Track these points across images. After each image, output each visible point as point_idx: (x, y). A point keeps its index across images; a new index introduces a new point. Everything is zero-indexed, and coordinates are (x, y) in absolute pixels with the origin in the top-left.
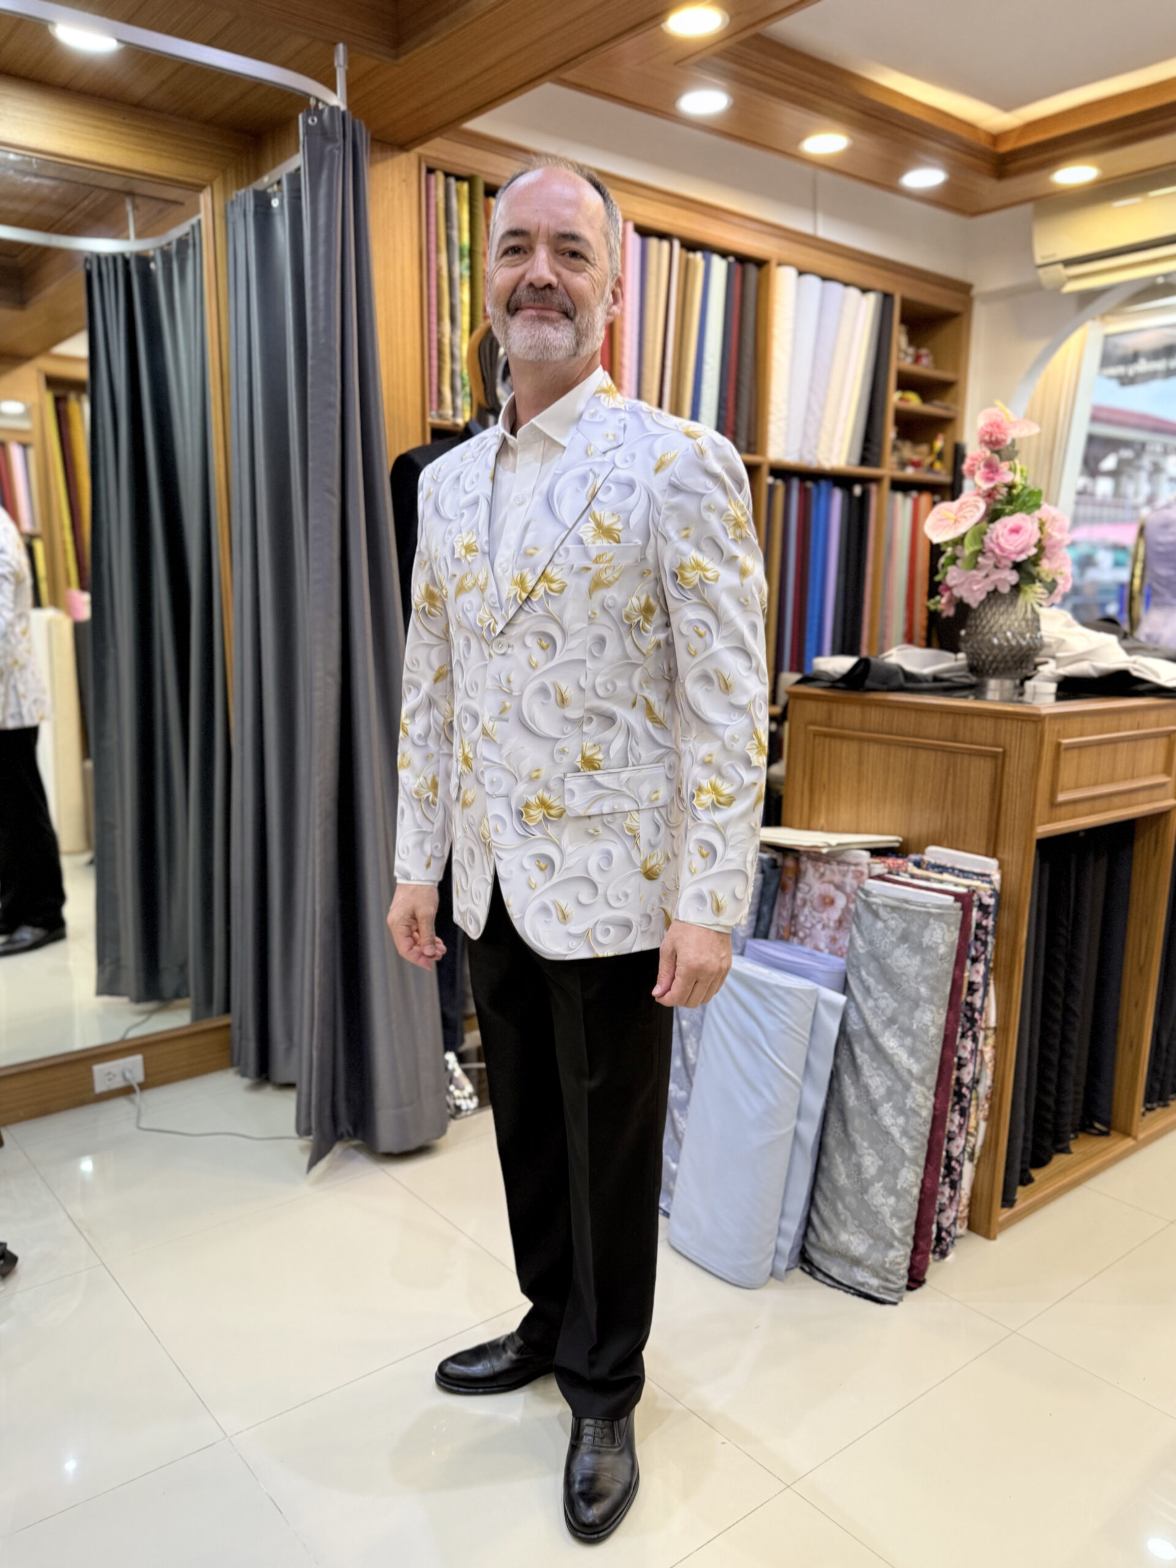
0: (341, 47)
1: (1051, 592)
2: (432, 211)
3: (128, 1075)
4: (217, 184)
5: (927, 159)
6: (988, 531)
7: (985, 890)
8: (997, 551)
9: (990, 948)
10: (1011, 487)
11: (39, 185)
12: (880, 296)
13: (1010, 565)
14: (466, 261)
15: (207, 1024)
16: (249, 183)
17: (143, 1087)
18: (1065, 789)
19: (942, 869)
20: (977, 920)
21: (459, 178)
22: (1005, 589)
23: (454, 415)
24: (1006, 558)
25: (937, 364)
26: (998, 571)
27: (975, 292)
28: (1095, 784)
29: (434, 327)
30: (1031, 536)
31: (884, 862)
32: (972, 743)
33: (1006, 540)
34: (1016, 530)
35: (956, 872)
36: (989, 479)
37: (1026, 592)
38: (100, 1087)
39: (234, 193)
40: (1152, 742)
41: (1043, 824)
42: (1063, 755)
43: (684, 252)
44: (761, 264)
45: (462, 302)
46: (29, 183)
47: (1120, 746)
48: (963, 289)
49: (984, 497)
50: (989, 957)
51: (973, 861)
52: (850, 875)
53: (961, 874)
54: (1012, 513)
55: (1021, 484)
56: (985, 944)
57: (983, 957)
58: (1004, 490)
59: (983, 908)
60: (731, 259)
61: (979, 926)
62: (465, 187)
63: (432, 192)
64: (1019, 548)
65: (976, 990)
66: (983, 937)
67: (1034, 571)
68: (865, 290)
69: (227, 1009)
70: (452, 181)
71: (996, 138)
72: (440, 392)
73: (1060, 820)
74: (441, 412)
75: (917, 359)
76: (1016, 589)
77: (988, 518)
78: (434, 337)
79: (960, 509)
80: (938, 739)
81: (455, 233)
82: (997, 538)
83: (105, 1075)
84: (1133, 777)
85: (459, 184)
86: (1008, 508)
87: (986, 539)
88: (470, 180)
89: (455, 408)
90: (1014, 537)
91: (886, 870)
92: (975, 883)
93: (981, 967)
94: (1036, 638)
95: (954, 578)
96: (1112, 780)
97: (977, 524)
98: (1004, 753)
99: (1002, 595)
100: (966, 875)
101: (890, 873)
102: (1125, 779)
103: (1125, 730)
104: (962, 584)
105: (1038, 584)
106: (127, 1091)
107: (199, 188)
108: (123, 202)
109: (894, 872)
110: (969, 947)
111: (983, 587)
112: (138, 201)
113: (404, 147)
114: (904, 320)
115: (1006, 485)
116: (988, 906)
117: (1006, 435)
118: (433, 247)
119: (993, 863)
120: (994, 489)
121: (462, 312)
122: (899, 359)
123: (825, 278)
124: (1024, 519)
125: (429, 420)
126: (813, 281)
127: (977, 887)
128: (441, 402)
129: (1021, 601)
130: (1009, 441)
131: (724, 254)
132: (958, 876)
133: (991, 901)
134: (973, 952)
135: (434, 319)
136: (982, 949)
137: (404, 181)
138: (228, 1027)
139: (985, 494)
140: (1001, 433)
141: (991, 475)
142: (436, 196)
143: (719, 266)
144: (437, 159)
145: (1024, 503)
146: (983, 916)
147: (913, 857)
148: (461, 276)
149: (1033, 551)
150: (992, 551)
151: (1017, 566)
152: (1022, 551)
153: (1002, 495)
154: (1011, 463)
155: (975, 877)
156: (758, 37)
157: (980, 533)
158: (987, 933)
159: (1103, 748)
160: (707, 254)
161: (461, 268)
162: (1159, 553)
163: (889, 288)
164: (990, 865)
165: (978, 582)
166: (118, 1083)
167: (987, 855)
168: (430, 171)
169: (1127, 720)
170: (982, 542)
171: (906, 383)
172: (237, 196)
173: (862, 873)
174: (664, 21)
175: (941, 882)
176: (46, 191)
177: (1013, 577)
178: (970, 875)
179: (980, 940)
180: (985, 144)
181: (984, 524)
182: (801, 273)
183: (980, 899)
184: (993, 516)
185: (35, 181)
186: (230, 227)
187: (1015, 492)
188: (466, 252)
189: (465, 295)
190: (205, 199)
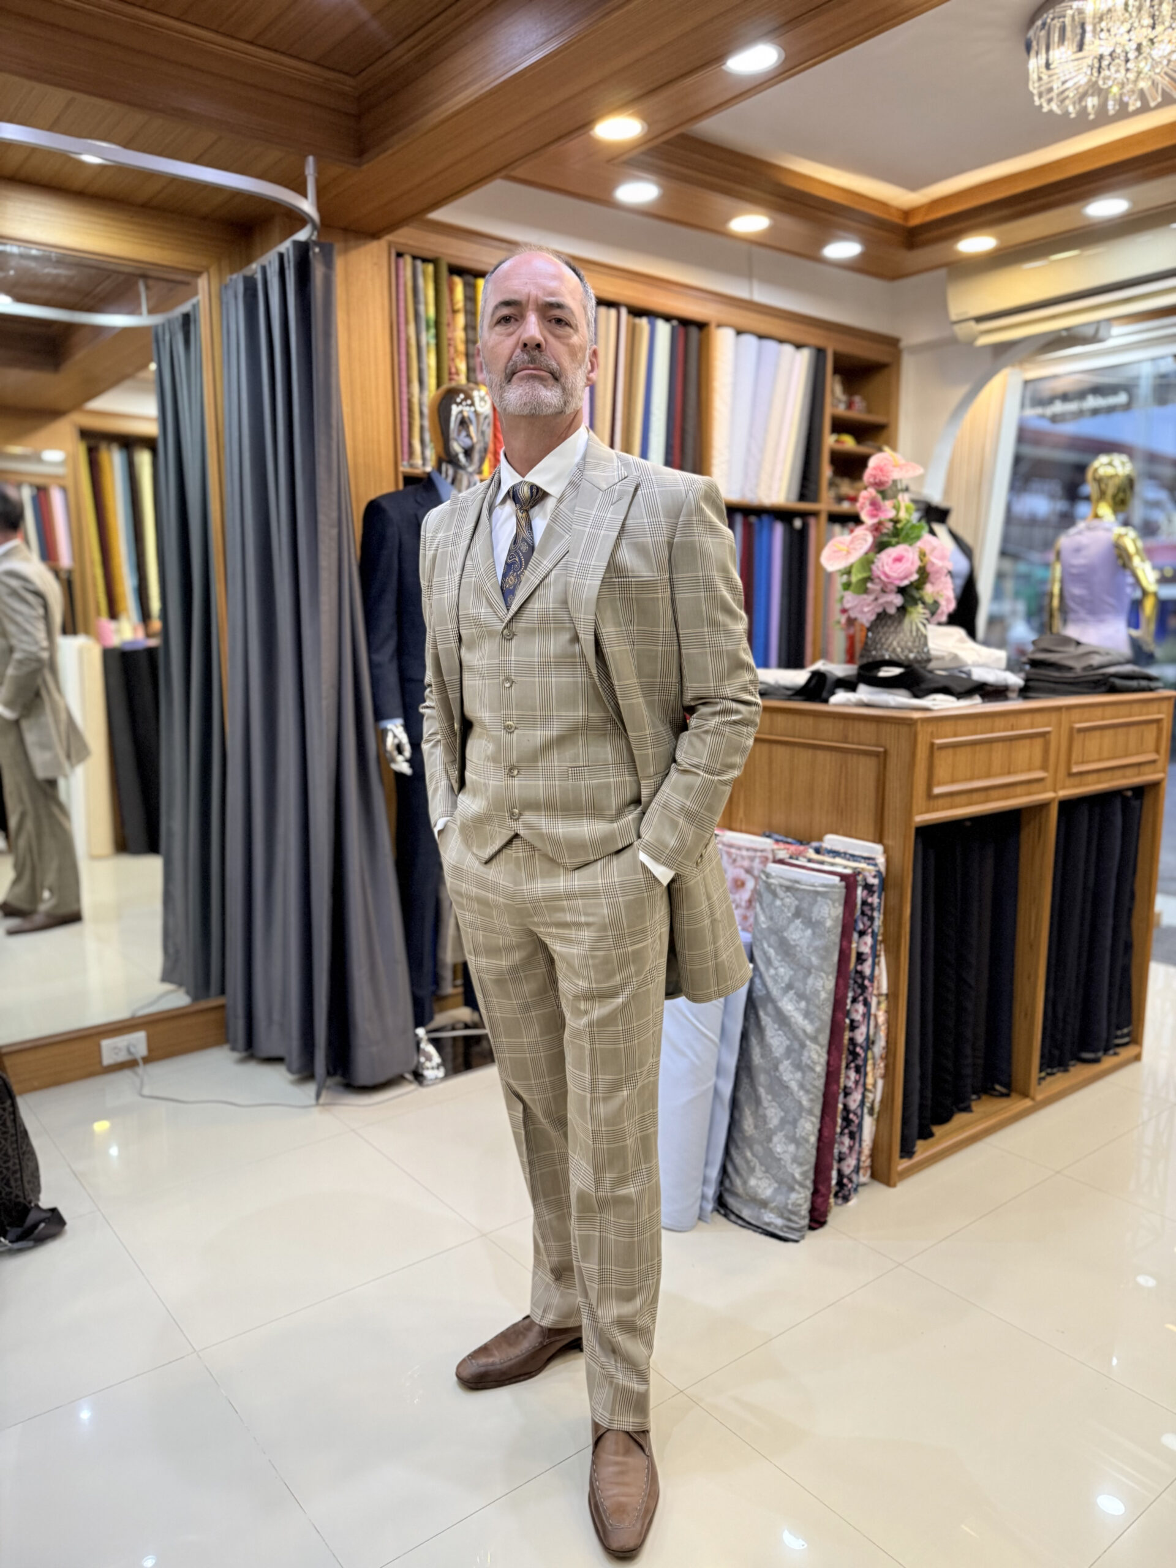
0: (311, 160)
1: (933, 614)
2: (401, 289)
3: (133, 1050)
4: (213, 270)
5: (841, 233)
6: (876, 560)
7: (869, 871)
8: (883, 577)
9: (878, 923)
10: (895, 521)
11: (58, 276)
12: (813, 351)
13: (895, 589)
14: (432, 331)
15: (204, 1004)
16: (241, 268)
17: (147, 1060)
18: (939, 784)
19: (835, 853)
20: (862, 898)
21: (425, 260)
22: (892, 611)
23: (424, 464)
24: (891, 583)
25: (869, 410)
26: (885, 595)
27: (903, 344)
28: (972, 779)
29: (404, 389)
30: (913, 563)
31: (788, 849)
32: (859, 744)
33: (891, 569)
34: (899, 559)
35: (848, 856)
36: (873, 516)
37: (911, 613)
38: (108, 1059)
39: (228, 278)
40: (1027, 742)
41: (922, 813)
42: (937, 753)
43: (631, 317)
44: (702, 326)
45: (429, 366)
46: (48, 274)
47: (995, 745)
48: (892, 343)
49: (872, 531)
50: (876, 930)
51: (863, 846)
52: (757, 861)
53: (851, 859)
54: (898, 543)
55: (906, 519)
56: (871, 919)
57: (870, 930)
58: (890, 525)
59: (868, 887)
60: (675, 323)
61: (864, 903)
62: (430, 268)
63: (401, 273)
64: (902, 575)
65: (865, 960)
66: (869, 913)
67: (916, 595)
68: (798, 346)
69: (223, 991)
70: (419, 263)
71: (907, 214)
72: (410, 445)
73: (937, 810)
74: (412, 462)
75: (850, 405)
76: (902, 610)
77: (876, 550)
78: (405, 397)
79: (852, 542)
80: (832, 741)
81: (422, 308)
82: (883, 566)
83: (112, 1049)
84: (1009, 773)
85: (426, 265)
86: (894, 540)
87: (874, 567)
88: (435, 261)
89: (424, 459)
90: (898, 565)
91: (788, 856)
92: (862, 865)
93: (868, 940)
94: (923, 652)
95: (848, 602)
96: (988, 775)
97: (866, 553)
98: (885, 752)
99: (891, 616)
100: (855, 858)
101: (791, 858)
102: (1002, 774)
103: (999, 731)
104: (856, 606)
105: (920, 606)
106: (130, 1064)
107: (197, 274)
108: (136, 283)
109: (794, 857)
110: (856, 921)
111: (873, 609)
112: (151, 282)
113: (375, 235)
114: (837, 370)
115: (891, 520)
116: (872, 886)
117: (888, 477)
118: (402, 320)
119: (879, 848)
120: (880, 523)
121: (429, 376)
122: (834, 406)
123: (761, 337)
124: (907, 551)
125: (401, 469)
126: (750, 340)
127: (863, 869)
128: (411, 453)
129: (907, 621)
130: (890, 483)
131: (668, 318)
132: (849, 860)
133: (875, 881)
134: (861, 926)
135: (404, 381)
136: (868, 923)
137: (376, 264)
138: (222, 1007)
139: (873, 528)
140: (883, 475)
141: (875, 512)
142: (405, 276)
143: (663, 329)
144: (406, 245)
145: (907, 535)
146: (868, 894)
147: (815, 844)
148: (428, 344)
149: (915, 577)
150: (879, 578)
151: (902, 591)
152: (906, 578)
153: (888, 529)
154: (895, 501)
155: (863, 860)
156: (684, 137)
157: (867, 563)
158: (872, 909)
159: (978, 748)
160: (652, 318)
161: (428, 338)
162: (1072, 575)
163: (821, 343)
164: (877, 851)
165: (869, 605)
166: (122, 1057)
167: (874, 841)
168: (399, 255)
169: (1000, 722)
170: (871, 570)
171: (840, 426)
172: (231, 280)
173: (767, 859)
174: (592, 129)
175: (832, 864)
176: (63, 281)
177: (898, 600)
178: (859, 859)
179: (867, 915)
180: (898, 220)
181: (871, 555)
182: (739, 332)
183: (865, 879)
184: (880, 546)
185: (54, 271)
186: (224, 306)
187: (899, 526)
188: (432, 323)
189: (431, 360)
190: (202, 283)
